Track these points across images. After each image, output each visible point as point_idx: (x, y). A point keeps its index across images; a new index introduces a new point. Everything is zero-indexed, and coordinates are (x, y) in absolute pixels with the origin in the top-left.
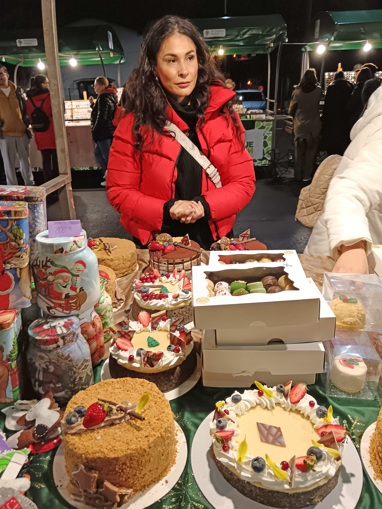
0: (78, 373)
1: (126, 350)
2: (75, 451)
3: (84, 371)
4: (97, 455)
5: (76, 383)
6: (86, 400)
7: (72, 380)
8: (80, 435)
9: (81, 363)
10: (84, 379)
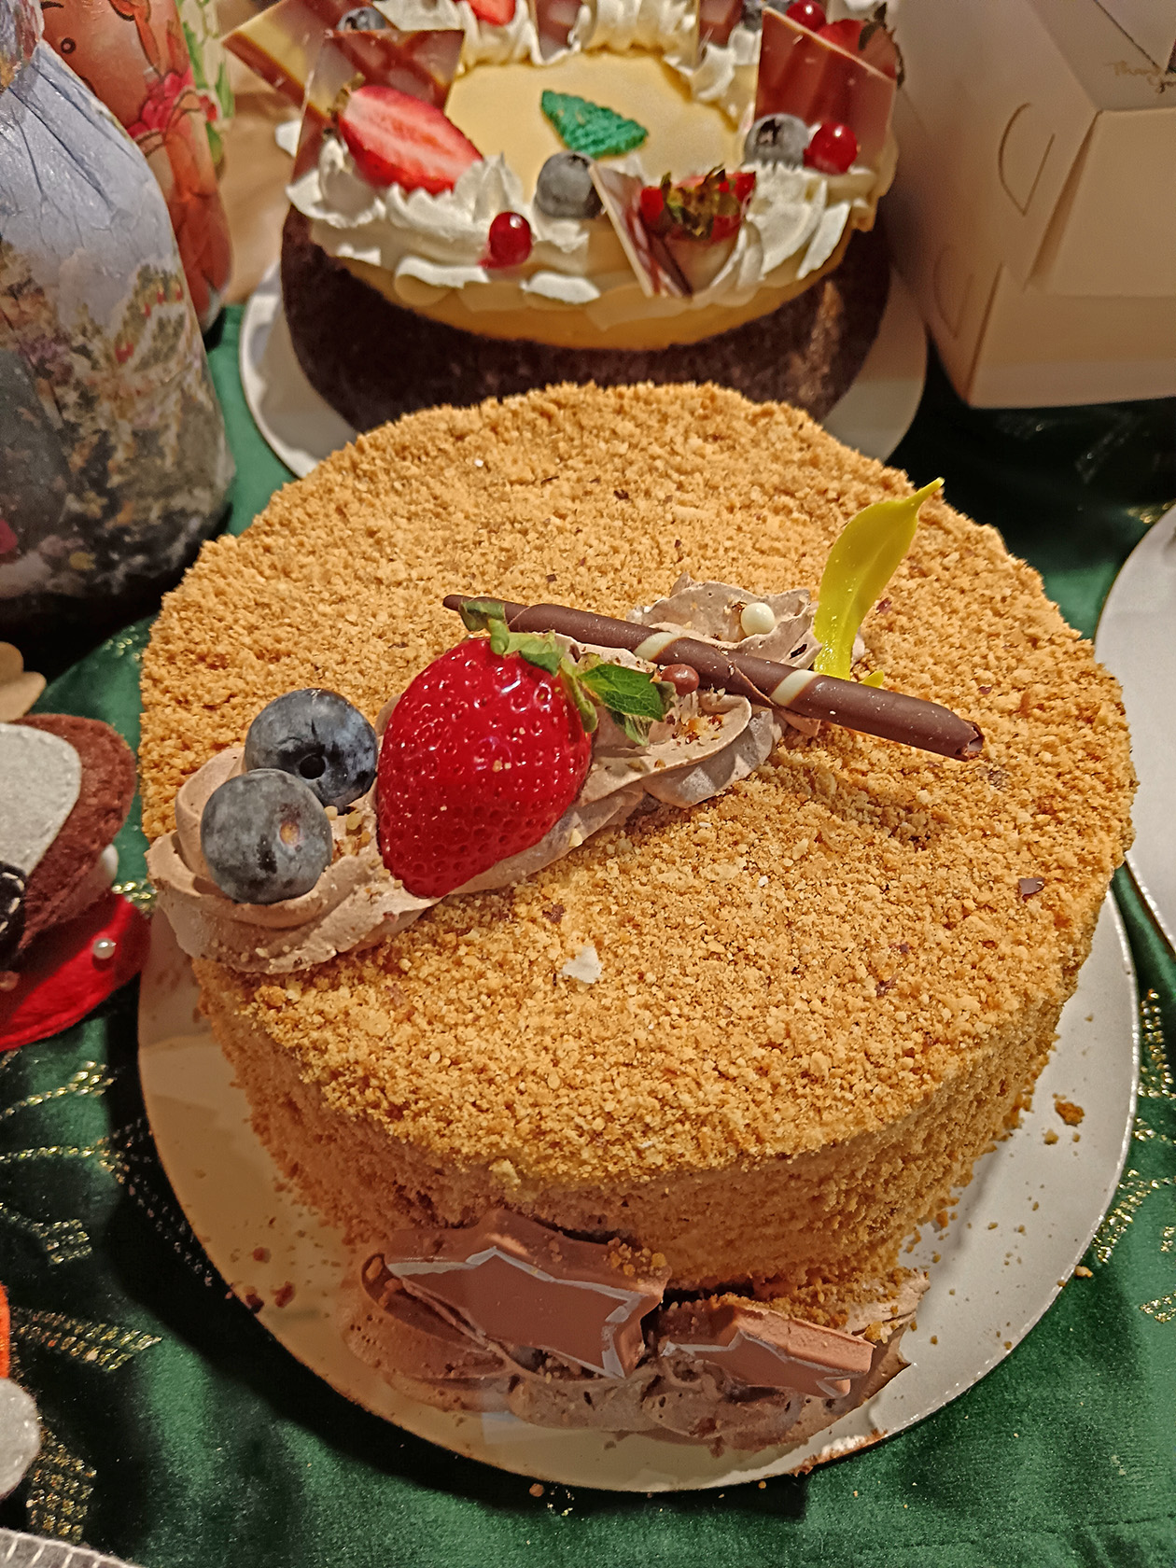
0: (115, 396)
1: (437, 187)
2: (394, 1129)
3: (155, 373)
4: (655, 1150)
5: (115, 480)
6: (296, 616)
7: (77, 460)
8: (390, 968)
9: (120, 311)
10: (170, 439)
